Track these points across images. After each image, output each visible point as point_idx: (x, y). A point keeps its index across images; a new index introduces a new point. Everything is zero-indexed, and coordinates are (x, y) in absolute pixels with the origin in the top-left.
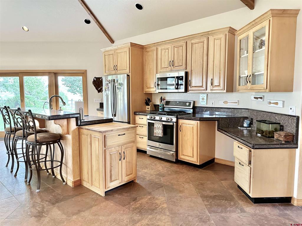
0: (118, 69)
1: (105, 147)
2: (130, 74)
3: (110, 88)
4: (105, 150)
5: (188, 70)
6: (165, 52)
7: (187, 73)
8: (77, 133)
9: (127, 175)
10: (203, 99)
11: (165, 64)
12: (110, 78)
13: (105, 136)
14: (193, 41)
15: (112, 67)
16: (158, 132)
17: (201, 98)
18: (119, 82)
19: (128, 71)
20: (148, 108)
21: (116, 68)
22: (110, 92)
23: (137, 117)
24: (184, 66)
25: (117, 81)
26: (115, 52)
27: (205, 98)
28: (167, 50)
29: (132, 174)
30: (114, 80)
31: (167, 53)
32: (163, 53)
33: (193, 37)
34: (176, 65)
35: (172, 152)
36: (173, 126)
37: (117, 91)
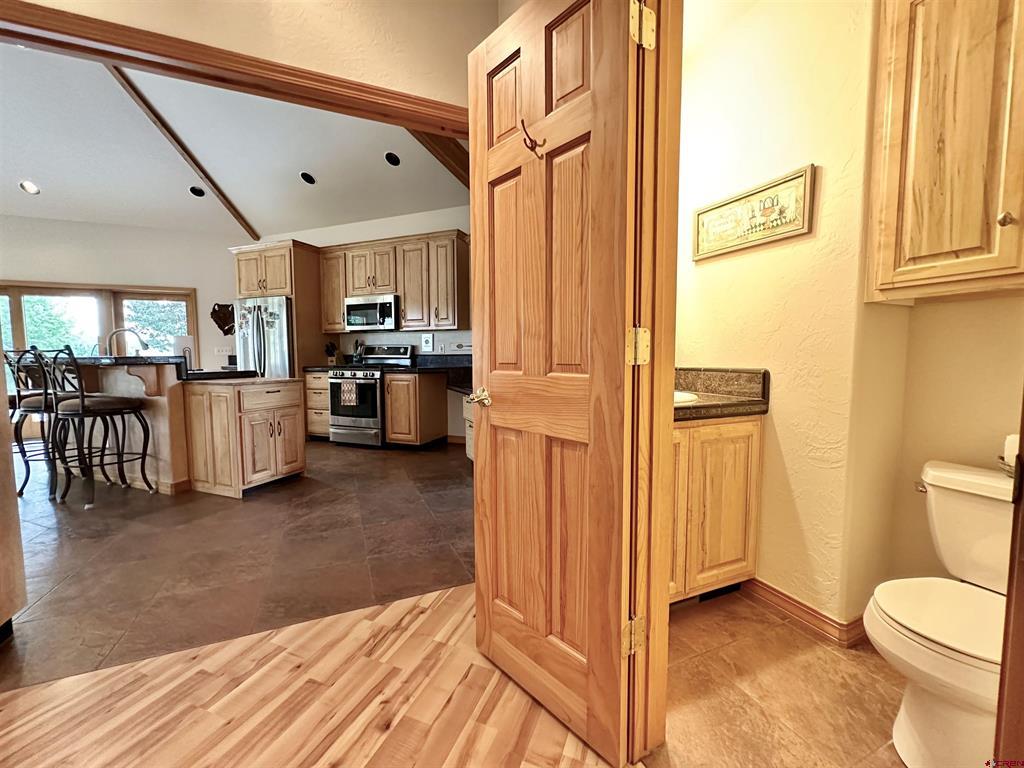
0: (268, 287)
1: (240, 411)
2: (293, 297)
3: (250, 323)
4: (240, 417)
5: (400, 293)
6: (360, 261)
7: (397, 299)
8: (180, 392)
9: (287, 464)
10: (427, 342)
11: (360, 282)
12: (250, 303)
13: (239, 392)
14: (406, 247)
15: (256, 283)
16: (350, 397)
17: (423, 340)
18: (270, 310)
19: (288, 290)
20: (332, 360)
21: (262, 285)
22: (250, 331)
23: (310, 377)
24: (393, 285)
25: (266, 309)
26: (260, 255)
27: (431, 341)
28: (363, 259)
29: (295, 461)
30: (259, 307)
31: (363, 264)
32: (356, 263)
33: (405, 239)
34: (379, 283)
35: (375, 431)
36: (375, 385)
37: (266, 328)
